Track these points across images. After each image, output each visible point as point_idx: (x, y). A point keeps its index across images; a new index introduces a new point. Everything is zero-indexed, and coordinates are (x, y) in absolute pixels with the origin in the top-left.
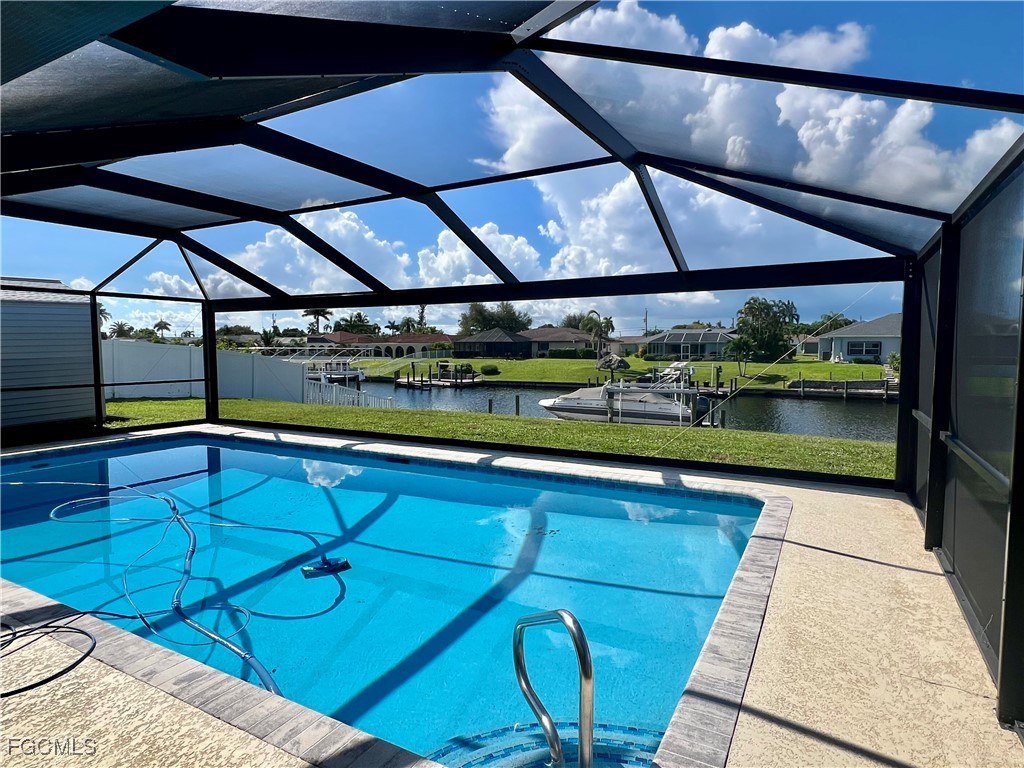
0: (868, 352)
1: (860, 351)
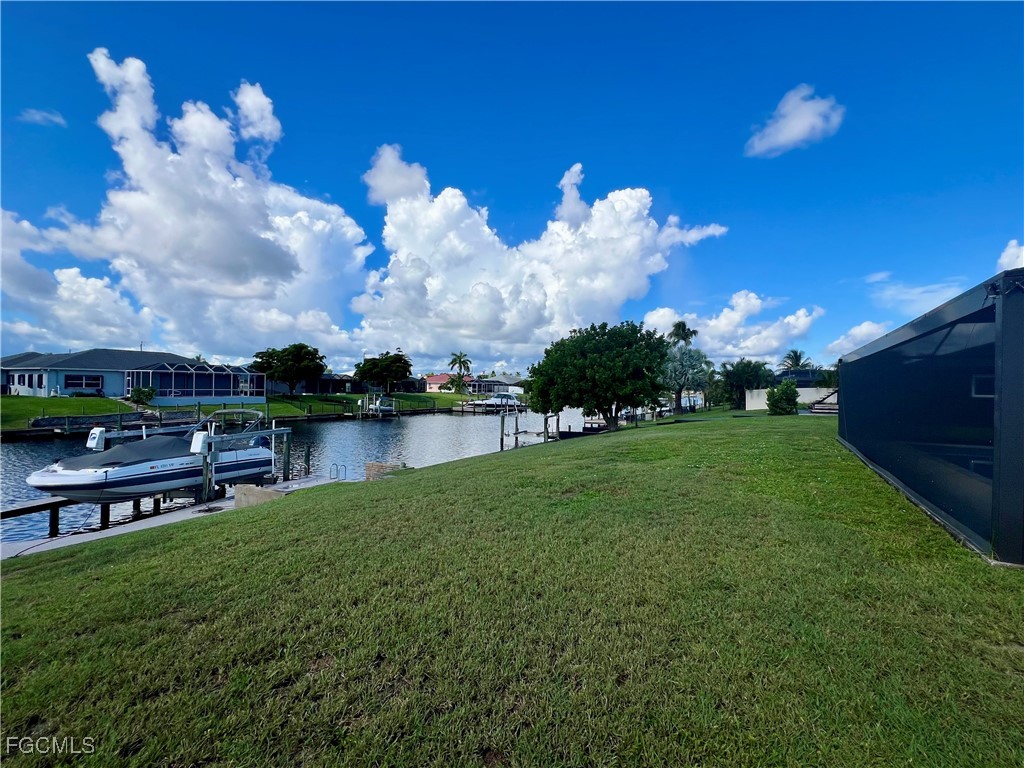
0: (87, 385)
1: (81, 385)
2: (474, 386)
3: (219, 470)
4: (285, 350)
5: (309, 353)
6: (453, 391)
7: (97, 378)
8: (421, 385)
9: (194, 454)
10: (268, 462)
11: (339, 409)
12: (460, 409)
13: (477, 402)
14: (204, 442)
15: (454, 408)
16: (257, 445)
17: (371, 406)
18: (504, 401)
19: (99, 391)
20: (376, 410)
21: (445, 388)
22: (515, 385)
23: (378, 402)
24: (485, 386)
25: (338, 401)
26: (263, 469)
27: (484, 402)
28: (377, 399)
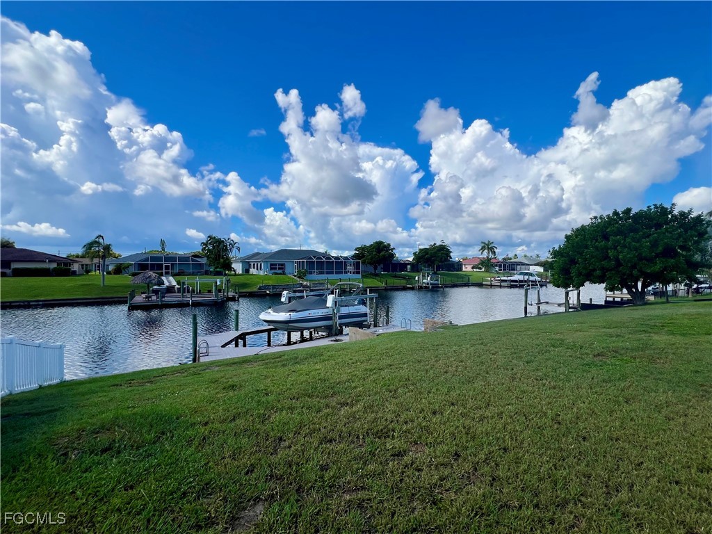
0: (279, 268)
1: (276, 269)
2: (500, 266)
3: (341, 318)
4: (371, 245)
5: (385, 247)
6: (483, 270)
7: (282, 265)
8: (459, 266)
9: (328, 307)
10: (365, 315)
11: (403, 282)
12: (489, 283)
13: (502, 278)
14: (333, 301)
15: (484, 283)
16: (359, 303)
17: (424, 281)
18: (526, 277)
19: (284, 271)
20: (428, 284)
21: (476, 268)
22: (535, 265)
23: (429, 278)
24: (508, 266)
25: (403, 277)
26: (363, 319)
27: (509, 278)
28: (428, 276)
